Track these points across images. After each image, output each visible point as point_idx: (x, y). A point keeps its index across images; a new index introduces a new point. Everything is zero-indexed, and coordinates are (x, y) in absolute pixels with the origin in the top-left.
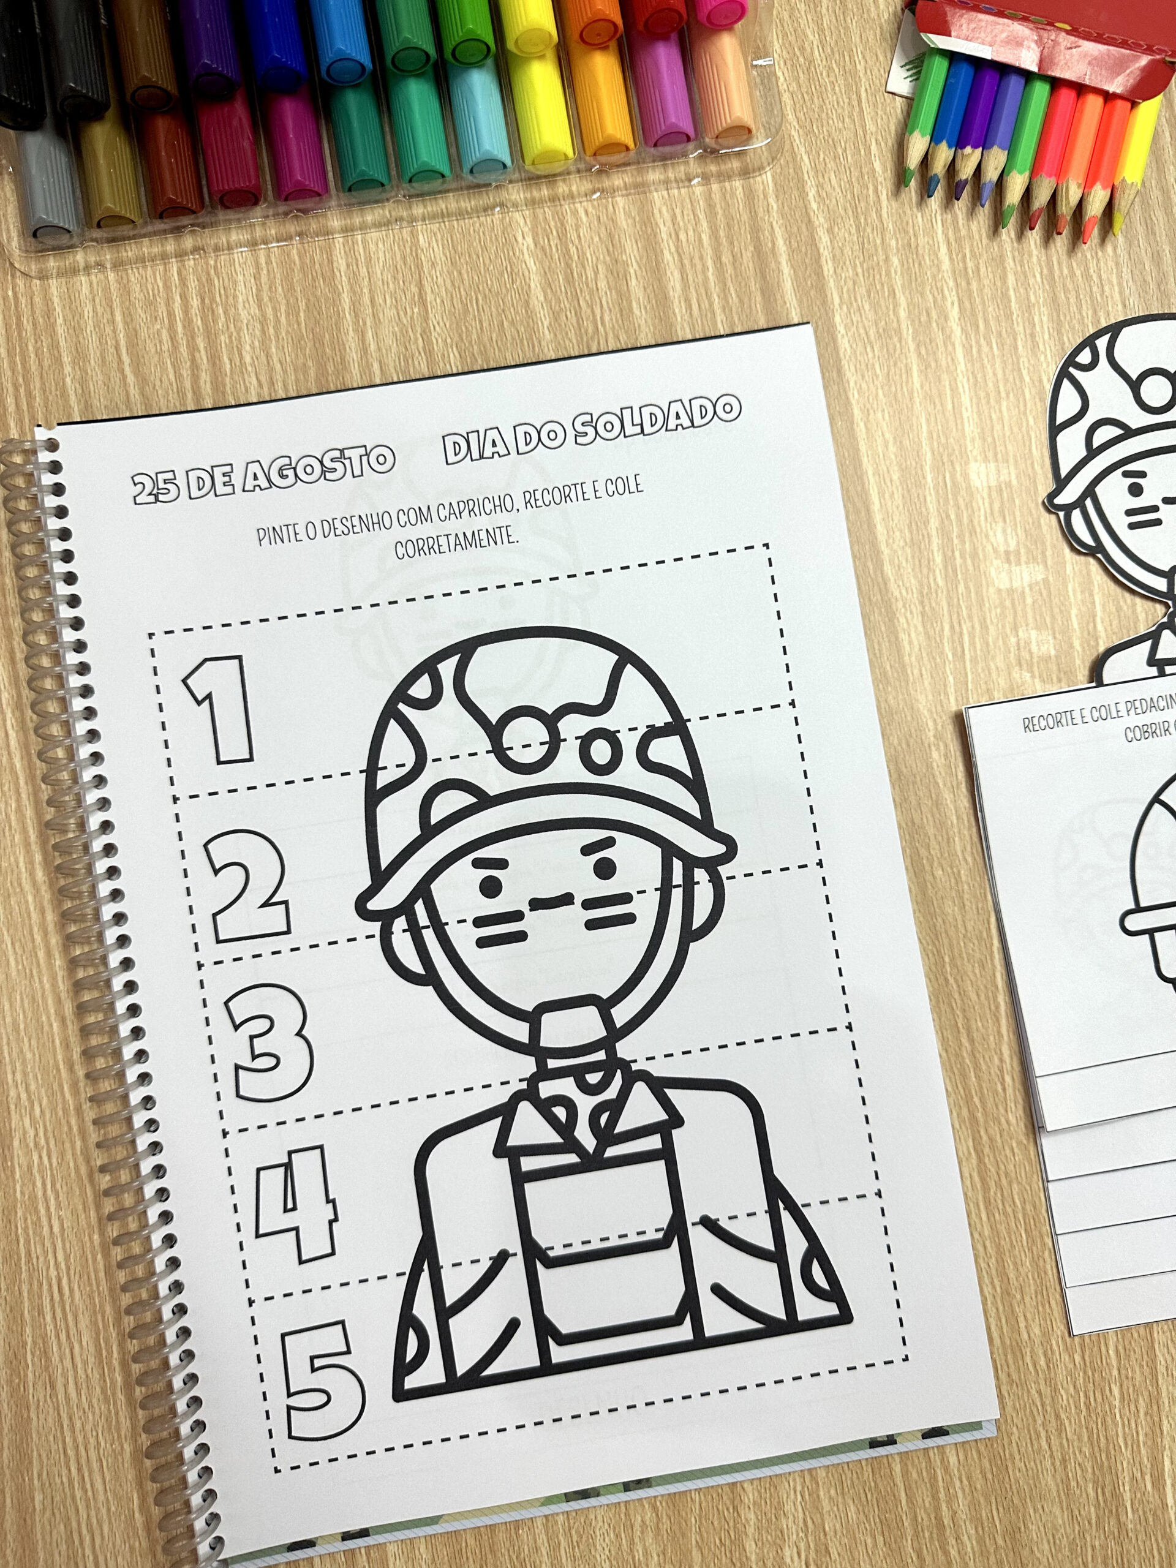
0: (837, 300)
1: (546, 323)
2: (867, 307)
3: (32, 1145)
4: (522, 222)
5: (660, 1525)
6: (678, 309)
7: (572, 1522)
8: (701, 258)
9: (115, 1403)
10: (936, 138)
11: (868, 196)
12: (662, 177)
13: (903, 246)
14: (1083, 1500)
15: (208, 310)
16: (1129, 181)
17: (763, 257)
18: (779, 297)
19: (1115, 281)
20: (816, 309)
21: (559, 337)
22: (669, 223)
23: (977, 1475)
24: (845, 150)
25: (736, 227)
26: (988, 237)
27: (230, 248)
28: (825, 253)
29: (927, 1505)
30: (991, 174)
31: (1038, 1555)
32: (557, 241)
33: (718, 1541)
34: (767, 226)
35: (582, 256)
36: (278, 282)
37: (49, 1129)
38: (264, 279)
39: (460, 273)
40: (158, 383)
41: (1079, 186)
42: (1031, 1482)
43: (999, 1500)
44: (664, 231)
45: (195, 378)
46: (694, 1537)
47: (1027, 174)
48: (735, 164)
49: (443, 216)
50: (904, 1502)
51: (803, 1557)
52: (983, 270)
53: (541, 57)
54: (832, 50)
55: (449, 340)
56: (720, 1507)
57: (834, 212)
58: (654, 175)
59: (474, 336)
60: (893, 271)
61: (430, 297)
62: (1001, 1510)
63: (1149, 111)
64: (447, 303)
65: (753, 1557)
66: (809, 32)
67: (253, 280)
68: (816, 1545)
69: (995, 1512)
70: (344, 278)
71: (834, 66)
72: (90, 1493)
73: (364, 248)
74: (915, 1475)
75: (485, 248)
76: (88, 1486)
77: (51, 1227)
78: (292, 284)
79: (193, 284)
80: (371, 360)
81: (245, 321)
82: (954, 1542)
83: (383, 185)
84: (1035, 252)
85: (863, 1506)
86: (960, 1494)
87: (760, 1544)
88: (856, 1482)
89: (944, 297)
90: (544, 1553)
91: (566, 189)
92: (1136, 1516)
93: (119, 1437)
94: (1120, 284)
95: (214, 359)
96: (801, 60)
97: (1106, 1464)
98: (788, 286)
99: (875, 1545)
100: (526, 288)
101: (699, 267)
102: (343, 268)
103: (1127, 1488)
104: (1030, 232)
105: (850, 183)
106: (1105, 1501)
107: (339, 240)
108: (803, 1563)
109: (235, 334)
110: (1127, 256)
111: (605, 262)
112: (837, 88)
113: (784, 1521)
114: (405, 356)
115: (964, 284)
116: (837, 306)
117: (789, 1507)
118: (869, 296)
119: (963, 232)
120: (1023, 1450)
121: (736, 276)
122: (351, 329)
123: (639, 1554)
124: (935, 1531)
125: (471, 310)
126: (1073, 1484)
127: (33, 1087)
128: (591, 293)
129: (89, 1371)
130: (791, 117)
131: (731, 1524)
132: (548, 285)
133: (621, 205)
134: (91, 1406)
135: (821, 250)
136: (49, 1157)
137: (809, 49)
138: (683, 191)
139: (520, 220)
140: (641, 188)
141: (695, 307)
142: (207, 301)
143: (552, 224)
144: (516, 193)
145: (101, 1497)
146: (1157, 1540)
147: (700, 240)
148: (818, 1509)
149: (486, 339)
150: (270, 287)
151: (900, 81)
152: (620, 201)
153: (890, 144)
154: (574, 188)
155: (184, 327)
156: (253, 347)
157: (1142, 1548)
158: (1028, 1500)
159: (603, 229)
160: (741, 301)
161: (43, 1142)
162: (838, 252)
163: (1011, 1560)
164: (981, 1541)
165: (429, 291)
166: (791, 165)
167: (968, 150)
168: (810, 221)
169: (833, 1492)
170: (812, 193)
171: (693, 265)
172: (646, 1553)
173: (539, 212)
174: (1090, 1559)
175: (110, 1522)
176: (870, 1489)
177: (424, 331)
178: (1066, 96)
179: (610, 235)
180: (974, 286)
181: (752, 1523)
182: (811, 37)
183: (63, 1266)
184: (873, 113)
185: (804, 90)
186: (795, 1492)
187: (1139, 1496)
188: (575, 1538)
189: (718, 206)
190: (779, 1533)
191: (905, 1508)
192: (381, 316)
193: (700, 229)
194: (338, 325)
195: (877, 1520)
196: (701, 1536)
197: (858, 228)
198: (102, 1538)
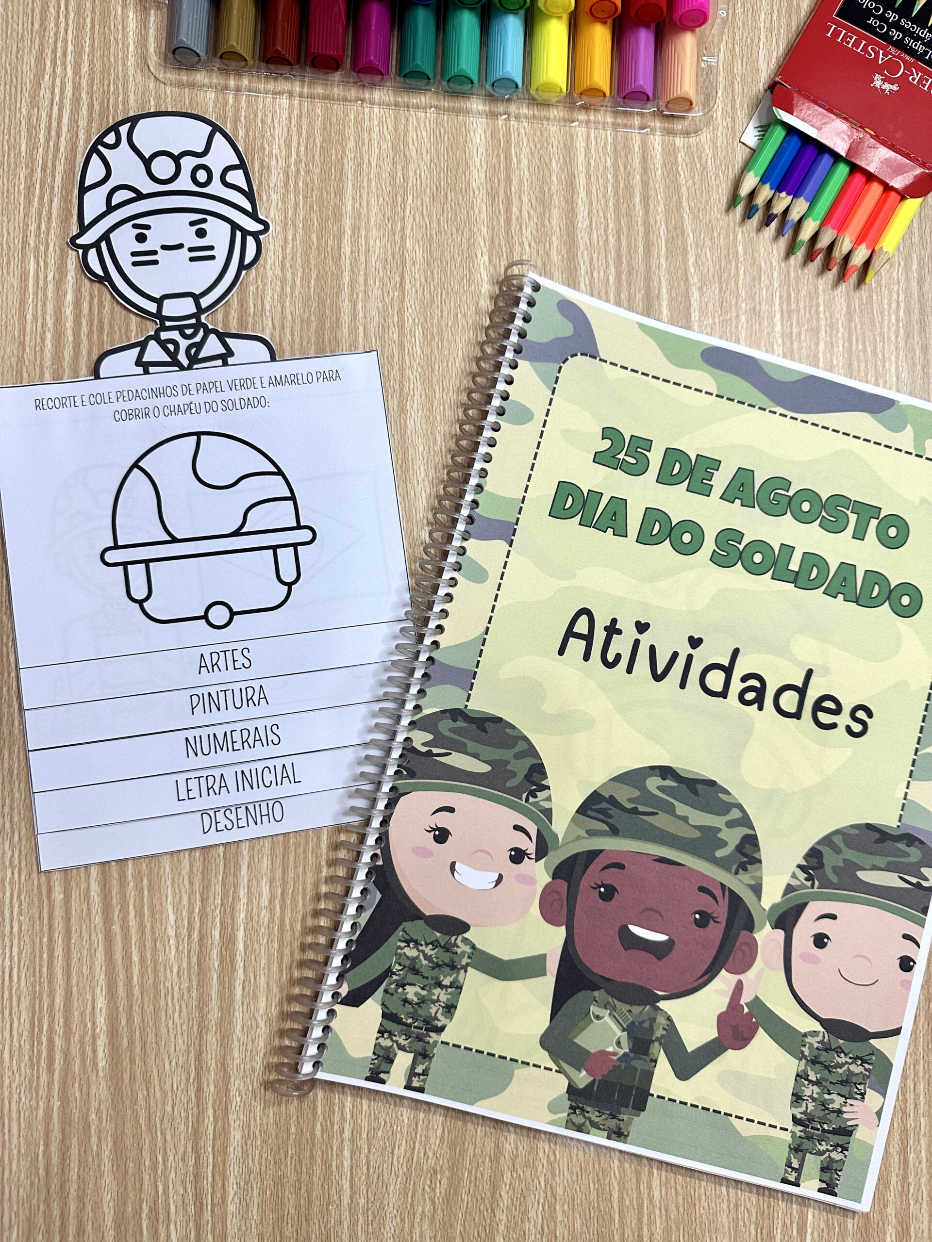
3: (7, 863)
4: (482, 244)
7: (370, 1205)
9: (38, 1070)
11: (730, 270)
13: (750, 309)
14: (746, 1236)
19: (893, 360)
22: (587, 263)
23: (672, 1207)
25: (635, 275)
28: (695, 305)
29: (633, 1226)
33: (476, 1234)
34: (656, 278)
36: (299, 255)
37: (23, 853)
39: (432, 273)
42: (711, 1218)
43: (686, 1228)
46: (459, 1228)
50: (617, 1221)
52: (803, 336)
54: (721, 162)
55: (417, 319)
56: (482, 1208)
57: (705, 276)
59: (435, 321)
61: (407, 286)
64: (420, 293)
66: (706, 147)
69: (681, 1237)
70: (347, 261)
72: (7, 1137)
74: (627, 1202)
75: (453, 258)
76: (6, 1131)
77: (12, 928)
78: (309, 258)
80: (358, 324)
84: (841, 330)
85: (586, 1220)
86: (658, 1220)
88: (584, 1201)
90: (346, 1227)
93: (37, 1096)
94: (897, 363)
96: (698, 165)
97: (766, 1212)
100: (478, 292)
102: (348, 253)
103: (779, 1231)
105: (720, 258)
109: (261, 287)
112: (720, 190)
113: (527, 1224)
114: (383, 326)
115: (788, 343)
117: (532, 1214)
120: (708, 1193)
122: (347, 298)
123: (416, 1236)
125: (436, 301)
126: (741, 1223)
127: (16, 819)
129: (22, 1043)
131: (488, 1222)
134: (19, 1069)
135: (692, 302)
136: (20, 875)
137: (704, 159)
143: (504, 249)
145: (15, 1141)
147: (608, 279)
148: (553, 1217)
149: (443, 324)
150: (292, 258)
156: (272, 298)
158: (707, 1232)
159: (540, 260)
161: (16, 862)
162: (704, 305)
165: (408, 281)
166: (680, 238)
168: (687, 279)
169: (566, 1207)
170: (692, 260)
175: (19, 1162)
176: (593, 1208)
177: (400, 310)
180: (795, 346)
181: (503, 1223)
182: (708, 151)
183: (16, 959)
185: (697, 186)
186: (538, 1204)
188: (370, 1218)
189: (624, 258)
190: (522, 1233)
191: (617, 1226)
192: (370, 293)
193: (609, 272)
194: (338, 294)
195: (595, 1232)
196: (465, 1228)
197: (720, 291)
198: (11, 1173)
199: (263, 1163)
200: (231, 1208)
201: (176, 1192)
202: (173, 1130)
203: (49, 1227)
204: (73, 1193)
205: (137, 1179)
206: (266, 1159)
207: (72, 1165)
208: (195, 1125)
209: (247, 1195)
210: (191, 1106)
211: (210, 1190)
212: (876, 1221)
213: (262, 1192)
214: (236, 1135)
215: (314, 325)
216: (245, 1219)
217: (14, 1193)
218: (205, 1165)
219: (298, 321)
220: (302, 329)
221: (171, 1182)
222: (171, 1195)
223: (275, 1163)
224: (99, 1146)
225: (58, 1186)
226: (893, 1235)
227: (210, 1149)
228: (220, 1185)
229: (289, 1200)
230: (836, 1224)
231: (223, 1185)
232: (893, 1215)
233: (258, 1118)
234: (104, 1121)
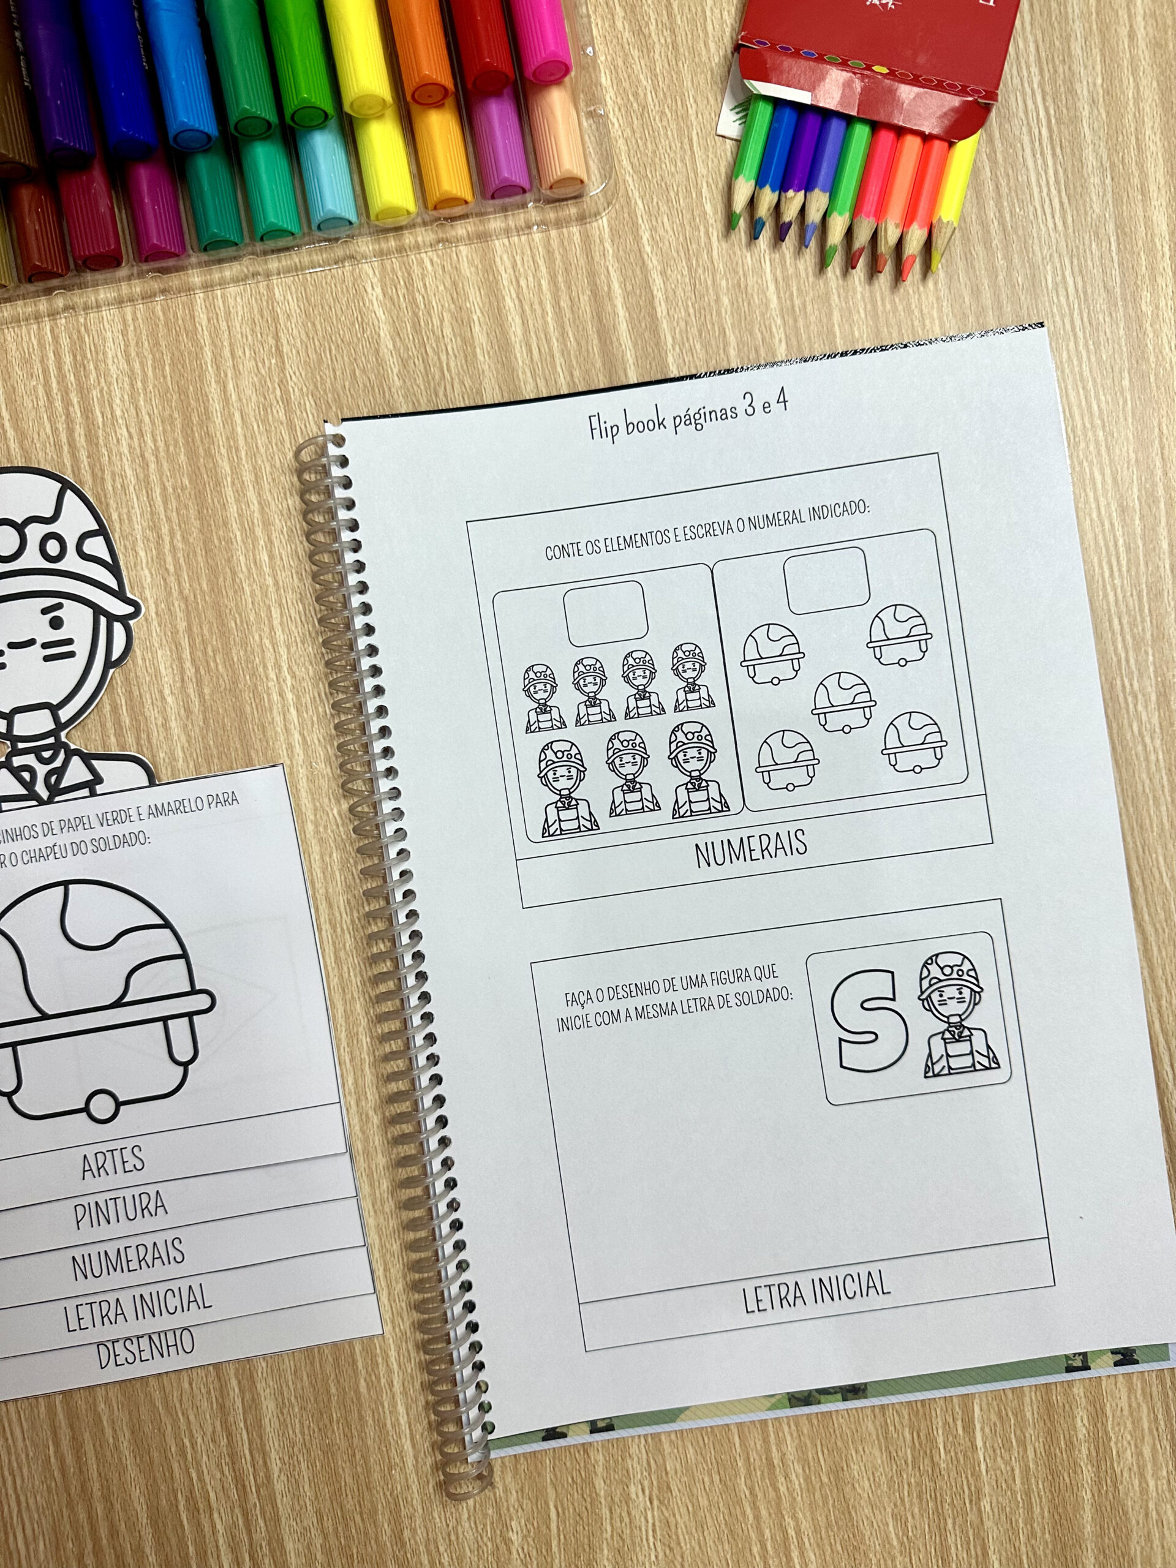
0: (670, 341)
1: (395, 371)
2: (698, 346)
4: (371, 273)
5: (518, 1466)
6: (519, 353)
8: (541, 303)
10: (760, 182)
11: (699, 238)
12: (503, 225)
13: (733, 286)
14: (900, 1442)
15: (79, 366)
16: (945, 220)
17: (599, 299)
18: (615, 339)
19: (935, 316)
20: (650, 350)
21: (408, 383)
22: (510, 271)
24: (677, 194)
25: (574, 273)
26: (815, 275)
27: (98, 306)
28: (659, 295)
29: (759, 1447)
30: (814, 216)
31: (859, 1490)
32: (404, 291)
33: (570, 1480)
34: (603, 270)
35: (428, 305)
36: (144, 337)
38: (131, 335)
39: (314, 325)
40: (36, 436)
41: (897, 226)
42: (853, 1427)
43: (824, 1442)
44: (505, 278)
45: (70, 431)
46: (549, 1476)
47: (847, 215)
48: (572, 210)
49: (297, 270)
50: (737, 1445)
51: (647, 1492)
52: (809, 308)
53: (380, 117)
54: (664, 94)
55: (305, 389)
57: (667, 254)
58: (495, 223)
59: (328, 385)
60: (723, 311)
61: (286, 349)
62: (826, 1451)
63: (965, 150)
64: (303, 353)
65: (602, 1493)
66: (642, 77)
67: (120, 337)
68: (658, 1482)
69: (820, 1455)
70: (205, 332)
71: (667, 110)
72: (10, 1441)
73: (224, 303)
75: (336, 300)
76: (9, 1435)
78: (157, 339)
79: (65, 341)
80: (232, 410)
81: (115, 376)
82: (783, 1479)
83: (236, 244)
84: (859, 289)
85: (700, 1448)
86: (788, 1438)
87: (608, 1482)
89: (772, 336)
90: (415, 1491)
91: (413, 242)
92: (949, 1457)
94: (940, 318)
95: (87, 412)
96: (635, 105)
98: (623, 327)
99: (712, 1482)
100: (376, 337)
101: (539, 311)
102: (204, 322)
103: (940, 1431)
104: (854, 271)
105: (683, 226)
106: (920, 1444)
107: (200, 296)
108: (647, 1499)
109: (105, 389)
110: (947, 291)
111: (450, 311)
112: (669, 133)
113: (629, 1461)
114: (264, 405)
115: (791, 322)
116: (669, 346)
118: (701, 335)
119: (791, 271)
121: (574, 322)
122: (213, 380)
124: (766, 1470)
125: (324, 359)
126: (891, 1428)
128: (437, 341)
130: (625, 163)
131: (582, 1464)
132: (397, 333)
133: (464, 253)
135: (655, 292)
137: (642, 95)
138: (523, 238)
139: (369, 271)
140: (483, 237)
141: (535, 351)
142: (79, 358)
143: (399, 274)
144: (365, 245)
146: (967, 1478)
147: (540, 285)
148: (661, 1452)
150: (137, 343)
151: (729, 124)
152: (464, 250)
153: (720, 186)
154: (420, 239)
155: (58, 383)
156: (122, 400)
157: (954, 1484)
158: (850, 1443)
159: (448, 278)
160: (578, 344)
162: (671, 294)
163: (834, 1496)
164: (807, 1479)
165: (285, 342)
166: (626, 210)
167: (791, 193)
168: (644, 263)
170: (645, 236)
171: (533, 310)
172: (506, 1490)
173: (387, 263)
174: (906, 1494)
175: (29, 1466)
177: (282, 381)
178: (886, 137)
179: (454, 283)
180: (801, 323)
181: (600, 1464)
182: (645, 83)
184: (704, 157)
185: (638, 135)
187: (951, 1439)
189: (557, 252)
190: (625, 1472)
191: (738, 1450)
192: (241, 367)
193: (539, 275)
194: (201, 377)
195: (714, 1461)
196: (555, 1475)
197: (690, 269)
198: (23, 1480)
199: (306, 1432)
200: (279, 1487)
201: (213, 1477)
202: (195, 1409)
203: (78, 1532)
204: (97, 1494)
205: (165, 1469)
206: (309, 1427)
207: (89, 1462)
208: (220, 1400)
209: (294, 1470)
210: (210, 1379)
211: (251, 1470)
212: (1061, 1404)
213: (311, 1464)
214: (269, 1406)
215: (178, 423)
216: (296, 1497)
217: (31, 1501)
218: (240, 1443)
219: (158, 422)
220: (164, 431)
221: (204, 1467)
222: (208, 1481)
223: (320, 1430)
224: (115, 1438)
225: (79, 1488)
226: (1085, 1418)
227: (242, 1425)
228: (261, 1462)
229: (343, 1470)
230: (1010, 1414)
231: (265, 1463)
232: (1082, 1394)
233: (290, 1383)
234: (116, 1409)
